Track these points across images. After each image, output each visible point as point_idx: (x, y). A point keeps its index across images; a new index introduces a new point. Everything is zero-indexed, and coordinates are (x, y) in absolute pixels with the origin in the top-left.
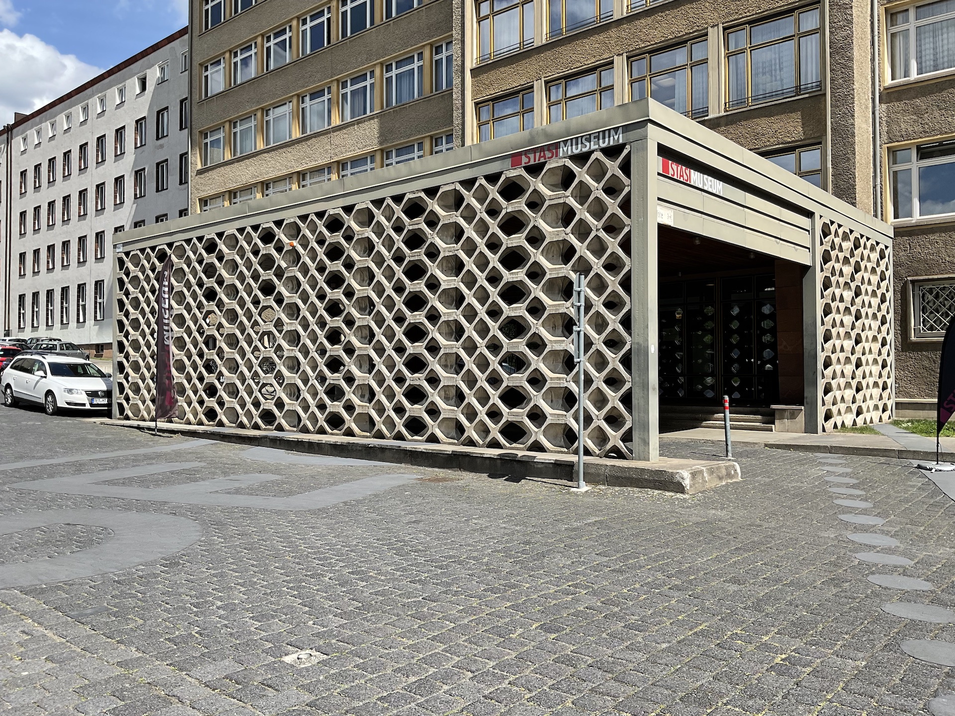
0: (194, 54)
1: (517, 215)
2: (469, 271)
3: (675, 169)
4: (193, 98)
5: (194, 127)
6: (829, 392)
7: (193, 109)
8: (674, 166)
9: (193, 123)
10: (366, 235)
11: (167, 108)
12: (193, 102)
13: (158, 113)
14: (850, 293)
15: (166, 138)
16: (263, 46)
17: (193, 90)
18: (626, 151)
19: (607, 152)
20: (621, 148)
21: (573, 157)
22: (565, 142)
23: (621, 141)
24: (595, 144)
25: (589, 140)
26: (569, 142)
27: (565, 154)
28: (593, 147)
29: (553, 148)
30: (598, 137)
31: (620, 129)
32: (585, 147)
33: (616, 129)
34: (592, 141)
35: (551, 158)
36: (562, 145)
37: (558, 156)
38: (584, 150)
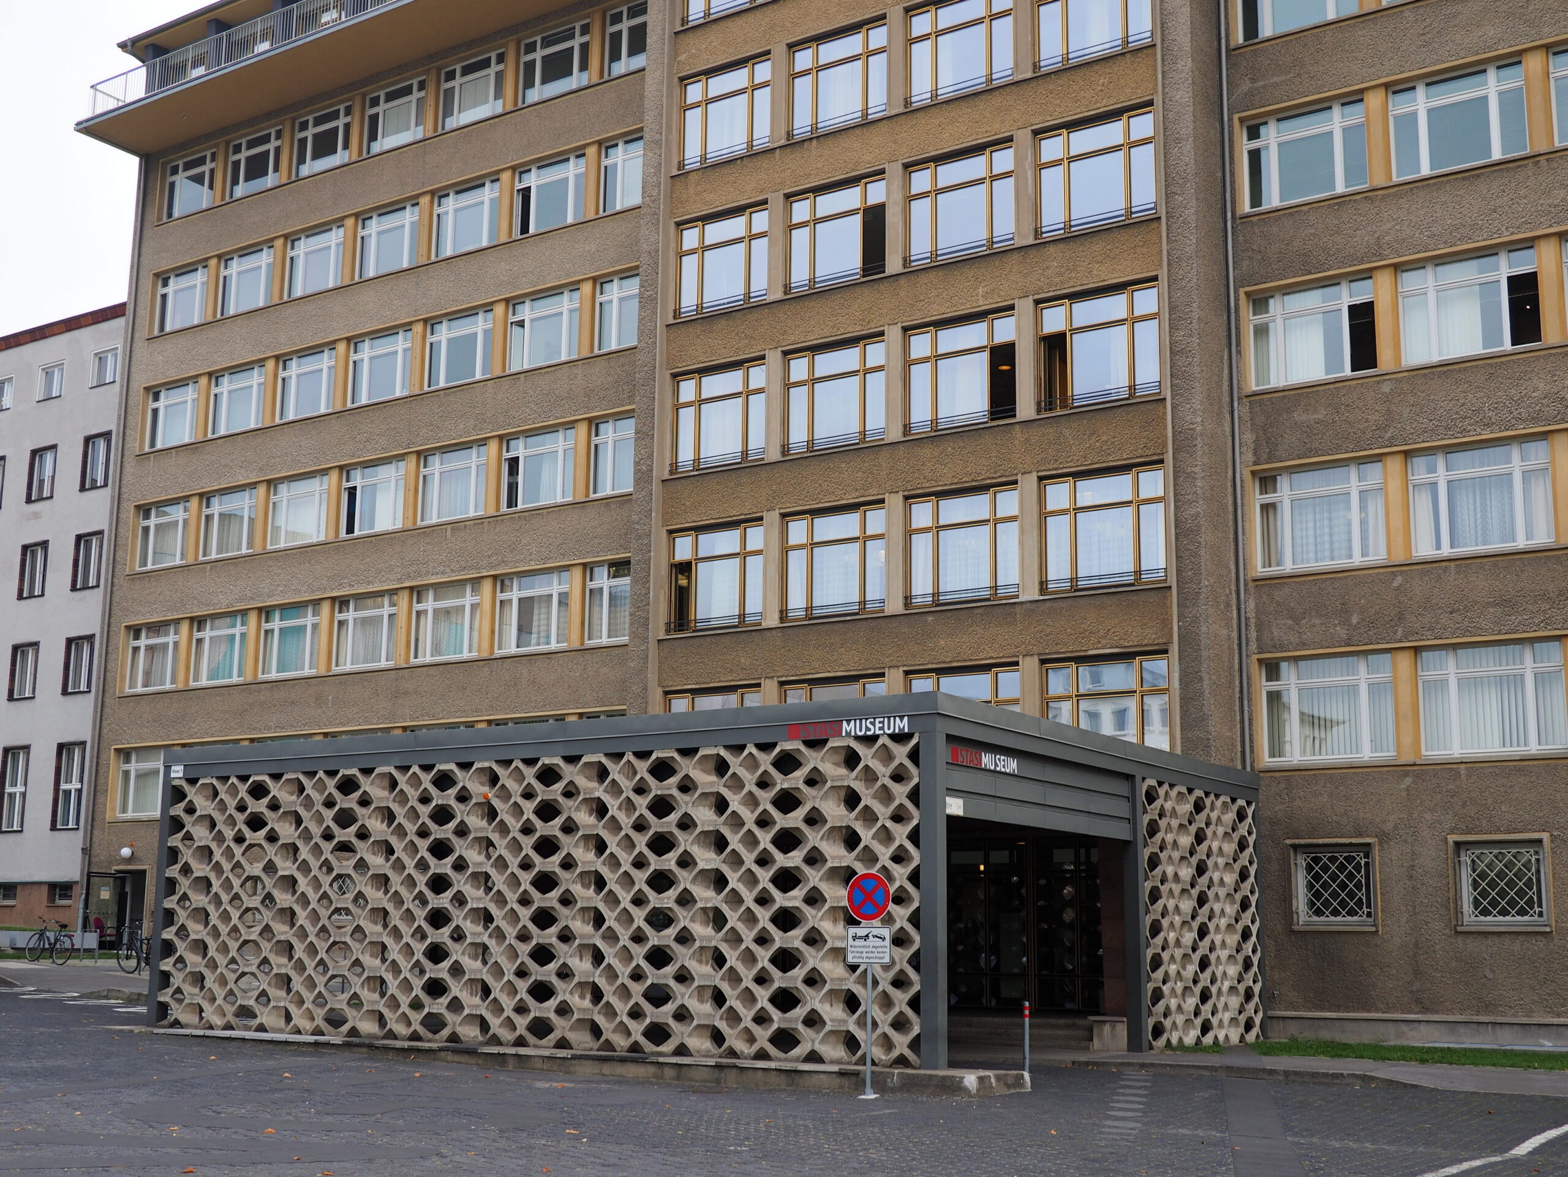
0: (133, 370)
1: (793, 792)
2: (733, 850)
3: (964, 755)
4: (127, 446)
5: (124, 496)
6: (1158, 1000)
7: (125, 464)
8: (964, 753)
9: (124, 490)
10: (596, 794)
11: (54, 447)
12: (126, 453)
13: (34, 453)
14: (1190, 870)
15: (48, 502)
16: (276, 376)
17: (128, 432)
18: (914, 741)
19: (895, 737)
20: (910, 736)
21: (857, 738)
22: (848, 722)
23: (906, 730)
24: (880, 729)
25: (873, 724)
26: (853, 722)
27: (848, 734)
28: (878, 732)
29: (836, 726)
30: (883, 722)
31: (906, 719)
32: (869, 730)
33: (902, 718)
34: (878, 725)
35: (833, 736)
36: (845, 723)
37: (840, 734)
38: (868, 733)
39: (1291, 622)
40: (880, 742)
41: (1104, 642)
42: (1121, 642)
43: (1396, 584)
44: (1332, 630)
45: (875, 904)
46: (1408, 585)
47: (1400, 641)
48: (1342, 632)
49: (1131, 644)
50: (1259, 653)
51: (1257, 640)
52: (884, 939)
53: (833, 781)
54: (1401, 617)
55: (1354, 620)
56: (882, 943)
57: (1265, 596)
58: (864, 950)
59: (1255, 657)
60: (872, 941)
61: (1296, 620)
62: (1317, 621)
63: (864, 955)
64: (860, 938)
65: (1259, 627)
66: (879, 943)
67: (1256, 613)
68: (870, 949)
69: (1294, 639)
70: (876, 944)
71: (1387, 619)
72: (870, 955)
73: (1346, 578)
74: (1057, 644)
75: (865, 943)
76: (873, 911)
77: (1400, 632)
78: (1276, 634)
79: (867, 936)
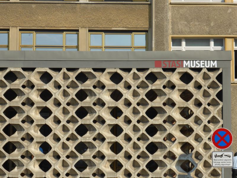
1: (157, 91)
18: (220, 72)
19: (209, 70)
20: (218, 69)
21: (192, 69)
22: (187, 61)
23: (216, 67)
24: (203, 65)
25: (199, 63)
26: (189, 61)
27: (187, 67)
28: (202, 67)
29: (180, 63)
30: (204, 62)
31: (216, 61)
32: (198, 65)
33: (214, 61)
34: (202, 64)
35: (179, 67)
36: (185, 62)
37: (182, 66)
38: (197, 67)
39: (186, 23)
40: (203, 71)
41: (119, 25)
42: (128, 26)
43: (229, 11)
44: (203, 28)
45: (225, 141)
46: (234, 12)
47: (230, 34)
48: (207, 29)
49: (132, 27)
50: (173, 34)
51: (172, 29)
52: (230, 157)
53: (179, 87)
54: (230, 25)
55: (212, 24)
56: (229, 159)
57: (176, 11)
58: (221, 161)
59: (171, 36)
60: (224, 158)
61: (189, 22)
62: (197, 23)
63: (221, 163)
64: (219, 156)
65: (173, 23)
66: (227, 158)
67: (172, 18)
68: (224, 161)
69: (187, 30)
70: (226, 159)
71: (225, 25)
72: (223, 163)
73: (210, 7)
74: (97, 24)
75: (221, 158)
76: (225, 144)
77: (230, 31)
78: (180, 27)
79: (222, 155)
